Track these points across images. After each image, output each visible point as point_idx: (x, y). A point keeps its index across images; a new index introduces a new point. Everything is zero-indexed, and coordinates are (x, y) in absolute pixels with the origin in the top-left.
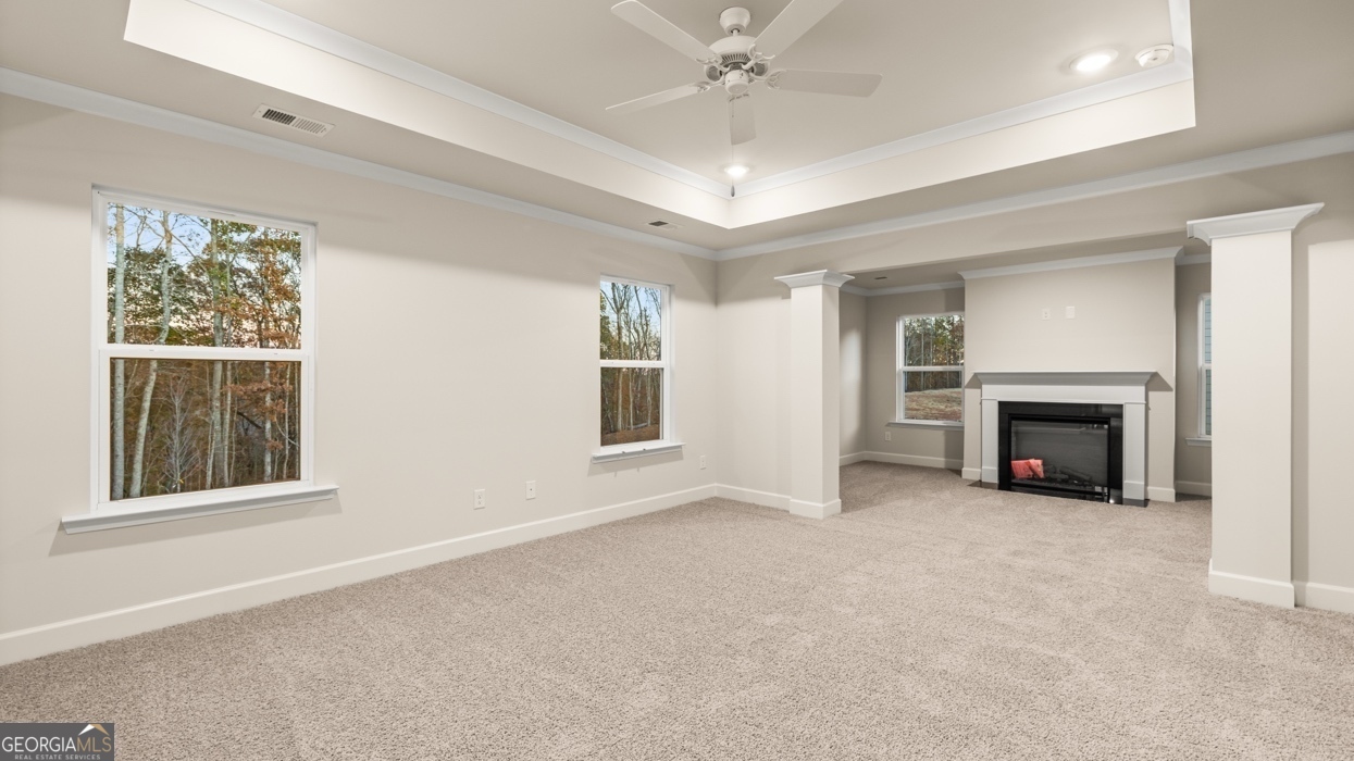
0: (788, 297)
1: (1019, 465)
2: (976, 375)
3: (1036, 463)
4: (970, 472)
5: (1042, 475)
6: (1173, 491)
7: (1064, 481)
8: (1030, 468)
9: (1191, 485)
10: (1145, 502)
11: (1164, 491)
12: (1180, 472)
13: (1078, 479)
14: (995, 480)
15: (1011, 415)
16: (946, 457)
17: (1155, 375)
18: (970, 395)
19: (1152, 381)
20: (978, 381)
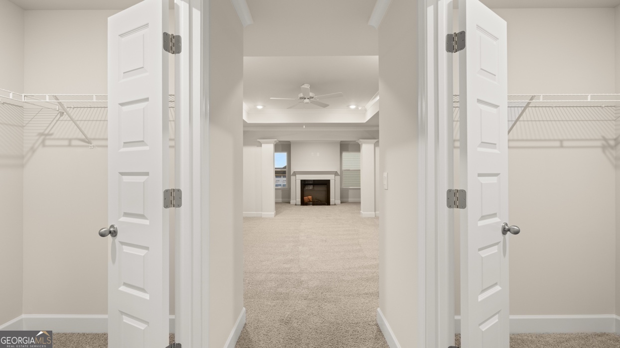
0: (261, 146)
1: (306, 198)
2: (294, 172)
3: (310, 197)
4: (292, 202)
5: (311, 200)
6: (340, 201)
7: (317, 202)
8: (309, 199)
9: (344, 200)
10: (335, 204)
11: (338, 202)
12: (341, 197)
13: (320, 201)
14: (300, 204)
15: (304, 183)
16: (282, 198)
17: (336, 172)
18: (293, 178)
19: (336, 173)
20: (295, 173)
